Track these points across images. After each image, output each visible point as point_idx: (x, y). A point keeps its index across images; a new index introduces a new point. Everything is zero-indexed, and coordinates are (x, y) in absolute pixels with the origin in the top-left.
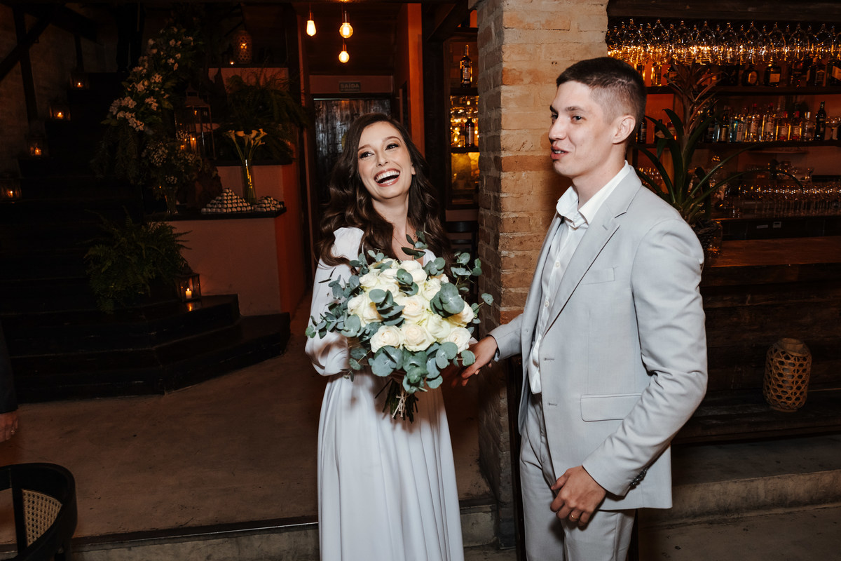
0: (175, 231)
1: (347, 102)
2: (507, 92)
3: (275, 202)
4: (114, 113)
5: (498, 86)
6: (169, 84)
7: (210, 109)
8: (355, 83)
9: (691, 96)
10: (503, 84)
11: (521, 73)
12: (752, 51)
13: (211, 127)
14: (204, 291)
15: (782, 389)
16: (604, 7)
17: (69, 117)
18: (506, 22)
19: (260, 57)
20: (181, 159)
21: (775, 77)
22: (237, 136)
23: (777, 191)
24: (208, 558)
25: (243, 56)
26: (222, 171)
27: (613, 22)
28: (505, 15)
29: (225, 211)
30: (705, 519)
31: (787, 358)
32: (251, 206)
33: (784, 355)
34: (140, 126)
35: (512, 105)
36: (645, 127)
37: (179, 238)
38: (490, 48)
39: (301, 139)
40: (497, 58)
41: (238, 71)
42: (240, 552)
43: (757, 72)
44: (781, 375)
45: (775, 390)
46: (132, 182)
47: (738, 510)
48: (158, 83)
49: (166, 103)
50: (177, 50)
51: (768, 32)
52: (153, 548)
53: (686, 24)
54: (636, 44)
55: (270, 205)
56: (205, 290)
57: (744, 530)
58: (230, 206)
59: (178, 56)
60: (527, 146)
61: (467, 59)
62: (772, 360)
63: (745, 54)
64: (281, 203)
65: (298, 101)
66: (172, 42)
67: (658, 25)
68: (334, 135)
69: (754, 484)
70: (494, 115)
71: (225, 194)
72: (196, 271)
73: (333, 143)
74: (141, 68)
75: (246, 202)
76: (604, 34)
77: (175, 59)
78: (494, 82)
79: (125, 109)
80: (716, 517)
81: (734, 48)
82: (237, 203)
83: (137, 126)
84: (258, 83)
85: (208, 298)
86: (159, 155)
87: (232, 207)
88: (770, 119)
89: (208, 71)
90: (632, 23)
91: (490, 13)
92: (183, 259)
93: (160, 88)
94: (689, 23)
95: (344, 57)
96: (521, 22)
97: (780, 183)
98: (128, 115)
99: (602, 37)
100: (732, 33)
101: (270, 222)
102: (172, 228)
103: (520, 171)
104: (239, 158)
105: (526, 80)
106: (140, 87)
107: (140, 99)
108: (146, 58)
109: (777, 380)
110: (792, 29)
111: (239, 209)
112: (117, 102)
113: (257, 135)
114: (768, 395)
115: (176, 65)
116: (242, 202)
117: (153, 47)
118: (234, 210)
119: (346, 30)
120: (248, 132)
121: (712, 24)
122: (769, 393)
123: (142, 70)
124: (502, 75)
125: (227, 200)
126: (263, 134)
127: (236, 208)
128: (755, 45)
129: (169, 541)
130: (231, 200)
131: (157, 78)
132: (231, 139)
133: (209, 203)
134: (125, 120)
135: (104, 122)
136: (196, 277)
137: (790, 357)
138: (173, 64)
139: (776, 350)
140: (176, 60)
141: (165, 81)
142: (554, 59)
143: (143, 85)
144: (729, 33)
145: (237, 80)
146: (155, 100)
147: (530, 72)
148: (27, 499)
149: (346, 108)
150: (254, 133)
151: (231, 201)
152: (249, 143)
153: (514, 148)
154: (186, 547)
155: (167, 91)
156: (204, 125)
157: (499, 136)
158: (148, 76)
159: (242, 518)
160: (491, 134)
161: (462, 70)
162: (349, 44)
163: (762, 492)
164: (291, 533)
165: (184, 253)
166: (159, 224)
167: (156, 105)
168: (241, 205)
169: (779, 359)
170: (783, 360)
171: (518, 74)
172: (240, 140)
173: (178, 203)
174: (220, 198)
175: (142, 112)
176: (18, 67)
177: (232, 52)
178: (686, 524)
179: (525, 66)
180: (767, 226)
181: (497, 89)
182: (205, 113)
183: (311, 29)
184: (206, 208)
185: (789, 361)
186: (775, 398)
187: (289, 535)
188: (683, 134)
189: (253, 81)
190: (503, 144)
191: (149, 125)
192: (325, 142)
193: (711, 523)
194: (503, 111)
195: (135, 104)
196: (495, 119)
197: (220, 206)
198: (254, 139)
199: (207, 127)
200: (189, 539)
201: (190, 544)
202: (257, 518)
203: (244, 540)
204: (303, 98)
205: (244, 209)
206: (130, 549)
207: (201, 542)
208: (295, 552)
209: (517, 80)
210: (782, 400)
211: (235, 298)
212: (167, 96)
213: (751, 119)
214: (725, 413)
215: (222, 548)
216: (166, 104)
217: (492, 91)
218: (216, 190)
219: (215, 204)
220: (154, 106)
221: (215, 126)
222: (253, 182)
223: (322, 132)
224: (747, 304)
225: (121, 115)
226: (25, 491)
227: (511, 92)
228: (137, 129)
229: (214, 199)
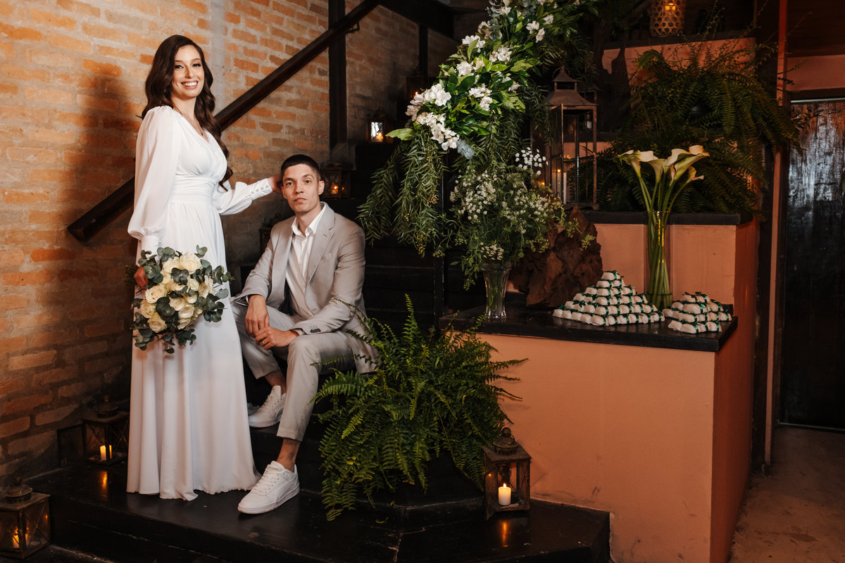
0: (495, 358)
6: (521, 65)
7: (595, 113)
13: (595, 148)
20: (519, 208)
25: (667, 23)
26: (606, 235)
29: (601, 321)
32: (659, 313)
34: (451, 140)
37: (500, 373)
46: (421, 250)
48: (503, 63)
49: (514, 99)
58: (614, 310)
59: (549, 19)
71: (606, 284)
74: (475, 39)
75: (650, 304)
77: (541, 22)
79: (430, 108)
82: (629, 305)
83: (445, 140)
87: (619, 314)
89: (602, 54)
93: (504, 73)
98: (433, 119)
102: (489, 348)
104: (643, 208)
107: (459, 89)
108: (489, 23)
111: (633, 319)
112: (419, 96)
113: (683, 159)
115: (542, 32)
116: (640, 304)
118: (622, 320)
120: (663, 154)
123: (477, 42)
125: (608, 297)
127: (625, 316)
130: (618, 296)
131: (503, 54)
132: (631, 167)
133: (571, 299)
134: (426, 129)
136: (524, 463)
138: (536, 32)
140: (543, 25)
141: (517, 55)
143: (473, 65)
146: (489, 92)
150: (678, 153)
151: (618, 299)
152: (666, 176)
155: (516, 77)
156: (582, 144)
158: (487, 52)
166: (465, 338)
167: (491, 100)
168: (637, 309)
172: (648, 169)
174: (594, 291)
175: (459, 113)
184: (563, 309)
189: (685, 63)
191: (468, 138)
195: (448, 97)
197: (592, 308)
198: (675, 169)
199: (586, 149)
205: (645, 319)
212: (515, 86)
219: (582, 303)
220: (486, 103)
221: (602, 147)
225: (422, 120)
228: (445, 146)
229: (582, 291)
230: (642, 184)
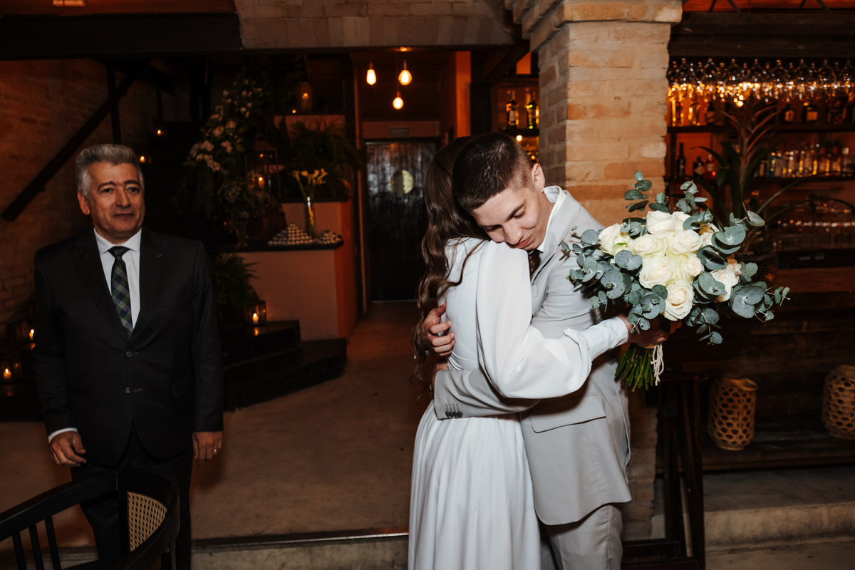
0: (244, 262)
1: (397, 146)
2: (572, 126)
3: (334, 236)
4: (194, 155)
5: (563, 120)
6: (242, 130)
7: (275, 152)
8: (404, 129)
9: (749, 128)
10: (567, 118)
11: (585, 107)
12: (802, 87)
13: (277, 168)
14: (269, 317)
15: (843, 416)
16: (665, 46)
17: (150, 161)
18: (571, 61)
19: (319, 105)
20: (251, 197)
21: (813, 116)
22: (301, 176)
23: (817, 224)
24: (283, 565)
25: (305, 105)
26: (287, 208)
27: (674, 59)
28: (571, 55)
29: (289, 243)
30: (768, 544)
31: (847, 385)
32: (313, 239)
33: (845, 382)
34: (216, 167)
35: (577, 138)
36: (684, 164)
37: (248, 268)
38: (553, 85)
39: (356, 179)
40: (562, 93)
41: (301, 118)
42: (312, 561)
43: (795, 111)
44: (840, 402)
45: (835, 417)
46: (208, 217)
47: (801, 536)
48: (232, 129)
50: (248, 99)
51: (817, 68)
52: (232, 554)
53: (736, 62)
54: (688, 82)
55: (330, 238)
56: (271, 315)
57: (809, 557)
58: (294, 239)
59: (250, 105)
60: (591, 177)
61: (513, 103)
62: (831, 386)
63: (795, 90)
64: (339, 237)
65: (354, 144)
66: (244, 93)
67: (710, 63)
68: (384, 176)
69: (817, 511)
70: (558, 147)
71: (290, 229)
72: (262, 298)
73: (383, 183)
74: (217, 116)
75: (308, 236)
76: (665, 71)
77: (246, 107)
78: (559, 117)
79: (204, 152)
80: (779, 543)
81: (784, 83)
82: (300, 236)
83: (214, 167)
84: (318, 128)
85: (274, 323)
86: (232, 193)
87: (296, 240)
88: (808, 155)
89: (274, 119)
90: (684, 62)
91: (553, 54)
92: (251, 288)
93: (234, 134)
94: (740, 62)
95: (398, 103)
96: (585, 61)
97: (821, 217)
98: (207, 157)
99: (663, 73)
100: (781, 70)
101: (331, 253)
102: (242, 259)
103: (584, 200)
104: (302, 196)
105: (591, 114)
106: (217, 132)
107: (216, 142)
108: (221, 107)
109: (837, 407)
110: (841, 66)
111: (302, 242)
112: (196, 146)
113: (319, 175)
114: (828, 422)
115: (248, 113)
116: (305, 236)
117: (228, 97)
118: (298, 242)
119: (405, 78)
120: (311, 172)
121: (763, 62)
122: (829, 420)
123: (218, 118)
124: (568, 110)
125: (291, 234)
126: (324, 174)
127: (299, 240)
128: (805, 82)
129: (248, 548)
130: (295, 233)
131: (232, 125)
132: (295, 179)
133: (274, 236)
134: (203, 162)
135: (186, 164)
136: (262, 304)
137: (850, 383)
138: (245, 112)
139: (835, 377)
140: (248, 109)
141: (238, 126)
142: (617, 94)
143: (219, 130)
144: (779, 70)
145: (300, 126)
146: (230, 144)
147: (595, 107)
148: (131, 501)
149: (395, 151)
150: (317, 173)
151: (295, 235)
152: (312, 182)
153: (579, 178)
154: (263, 554)
155: (239, 136)
156: (270, 167)
157: (564, 168)
158: (224, 123)
159: (313, 528)
160: (555, 165)
161: (508, 113)
162: (405, 92)
163: (825, 520)
164: (361, 545)
165: (252, 282)
166: (231, 255)
167: (231, 148)
168: (303, 238)
169: (839, 386)
170: (843, 386)
171: (582, 109)
172: (304, 179)
173: (247, 237)
174: (285, 232)
175: (218, 154)
176: (109, 117)
177: (295, 102)
178: (747, 549)
179: (589, 102)
180: (808, 258)
181: (561, 123)
182: (271, 156)
183: (371, 78)
184: (273, 240)
185: (849, 388)
186: (835, 425)
187: (358, 547)
188: (740, 164)
189: (314, 126)
190: (568, 174)
191: (224, 166)
192: (376, 183)
193: (774, 549)
194: (568, 143)
195: (212, 147)
196: (559, 152)
197: (285, 239)
198: (316, 179)
199: (273, 169)
200: (266, 546)
201: (266, 552)
202: (328, 528)
203: (316, 550)
204: (358, 141)
205: (306, 242)
206: (211, 554)
207: (276, 551)
208: (364, 563)
209: (581, 114)
210: (843, 427)
211: (297, 323)
212: (239, 140)
213: (789, 156)
214: (783, 438)
215: (295, 557)
216: (239, 148)
217: (555, 126)
218: (280, 225)
219: (280, 237)
220: (229, 149)
221: (280, 168)
222: (314, 218)
223: (374, 173)
224: (803, 331)
225: (200, 157)
226: (130, 494)
227: (575, 125)
228: (214, 170)
229: (279, 232)
230: (301, 185)
